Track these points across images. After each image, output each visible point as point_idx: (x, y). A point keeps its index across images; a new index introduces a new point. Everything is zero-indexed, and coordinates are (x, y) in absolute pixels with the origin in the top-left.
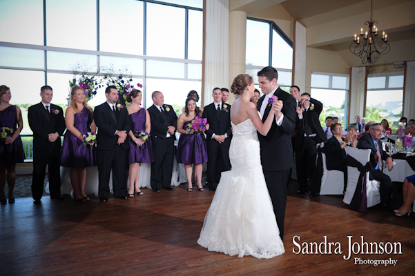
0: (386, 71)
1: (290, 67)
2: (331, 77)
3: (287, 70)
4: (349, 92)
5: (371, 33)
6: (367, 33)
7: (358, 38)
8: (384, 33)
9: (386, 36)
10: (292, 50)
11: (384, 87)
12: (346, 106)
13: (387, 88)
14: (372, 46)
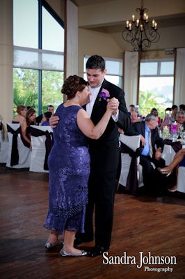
0: (158, 57)
1: (62, 50)
3: (58, 53)
4: (123, 77)
5: (142, 20)
6: (138, 21)
7: (130, 25)
8: (153, 22)
9: (156, 24)
11: (156, 73)
13: (158, 75)
14: (143, 33)
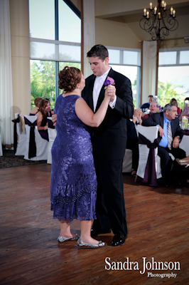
0: (177, 45)
2: (122, 51)
4: (141, 68)
5: (160, 8)
6: (156, 9)
7: (148, 13)
10: (80, 20)
11: (175, 63)
12: (138, 83)
13: (178, 64)
14: (161, 21)
